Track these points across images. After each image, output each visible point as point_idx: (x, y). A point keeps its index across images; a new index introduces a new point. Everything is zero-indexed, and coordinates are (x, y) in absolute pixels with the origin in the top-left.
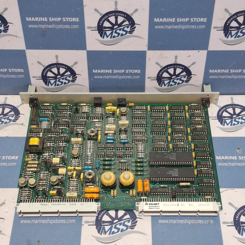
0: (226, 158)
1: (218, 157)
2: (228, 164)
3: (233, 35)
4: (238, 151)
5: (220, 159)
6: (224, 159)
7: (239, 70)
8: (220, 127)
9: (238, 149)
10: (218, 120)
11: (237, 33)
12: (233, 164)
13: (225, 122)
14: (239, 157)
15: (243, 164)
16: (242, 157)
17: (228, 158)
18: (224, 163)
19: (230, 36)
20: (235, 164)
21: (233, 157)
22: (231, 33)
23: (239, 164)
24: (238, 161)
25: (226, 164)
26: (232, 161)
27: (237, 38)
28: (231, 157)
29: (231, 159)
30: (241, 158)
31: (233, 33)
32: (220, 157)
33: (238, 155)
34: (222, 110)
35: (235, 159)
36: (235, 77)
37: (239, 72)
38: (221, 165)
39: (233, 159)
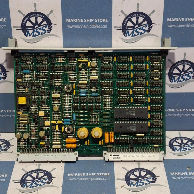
0: (179, 173)
1: (172, 173)
2: (180, 178)
3: (176, 80)
4: (188, 168)
5: (174, 174)
6: (177, 174)
7: (183, 109)
8: (172, 152)
9: (188, 167)
10: (170, 148)
11: (179, 78)
12: (185, 178)
13: (176, 149)
14: (189, 173)
15: (193, 178)
16: (192, 173)
17: (180, 174)
18: (177, 178)
19: (174, 81)
20: (186, 178)
21: (184, 173)
22: (174, 79)
23: (190, 178)
24: (189, 176)
25: (179, 178)
26: (184, 176)
27: (179, 82)
28: (182, 173)
29: (183, 174)
30: (190, 174)
31: (176, 78)
32: (173, 173)
33: (188, 172)
34: (172, 141)
35: (186, 174)
36: (181, 115)
37: (183, 111)
38: (174, 179)
39: (184, 174)
